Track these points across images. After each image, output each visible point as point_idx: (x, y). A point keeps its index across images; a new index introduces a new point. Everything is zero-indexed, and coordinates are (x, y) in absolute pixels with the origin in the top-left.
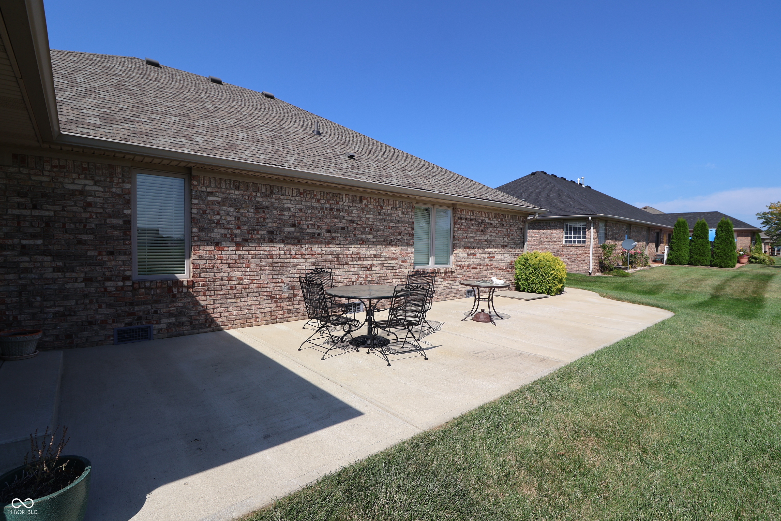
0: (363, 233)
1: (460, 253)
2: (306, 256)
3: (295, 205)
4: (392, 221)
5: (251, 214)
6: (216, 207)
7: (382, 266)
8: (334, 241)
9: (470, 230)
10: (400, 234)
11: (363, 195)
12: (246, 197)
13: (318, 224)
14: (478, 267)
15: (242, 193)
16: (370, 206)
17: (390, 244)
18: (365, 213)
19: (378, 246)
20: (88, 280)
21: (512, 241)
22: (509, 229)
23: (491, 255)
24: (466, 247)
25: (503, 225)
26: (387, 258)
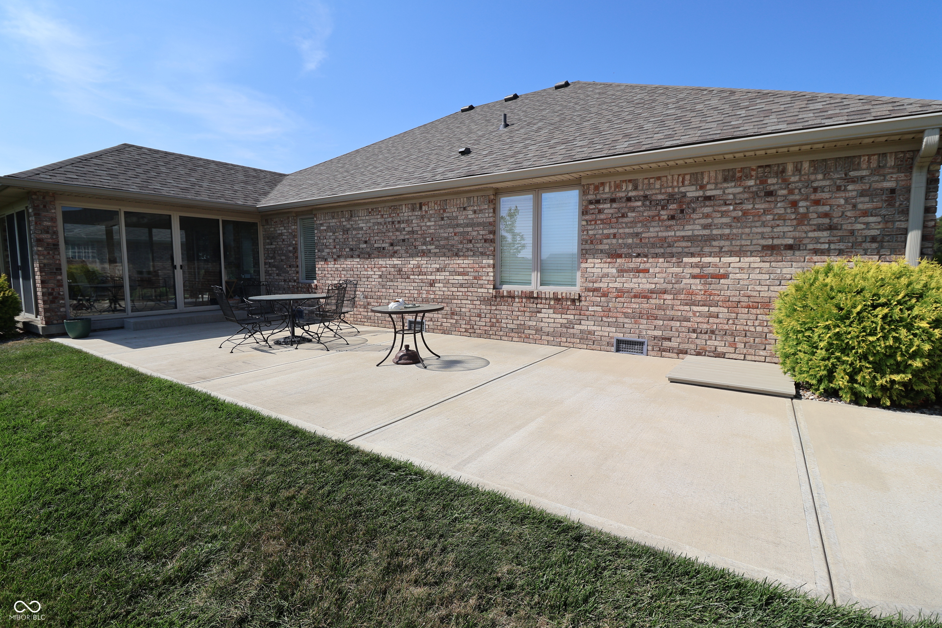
0: (424, 244)
1: (596, 265)
2: (375, 270)
3: (366, 223)
4: (458, 225)
5: (340, 235)
6: (324, 234)
7: (447, 283)
8: (396, 254)
9: (625, 220)
10: (471, 241)
11: (423, 201)
12: (338, 223)
13: (383, 239)
14: (654, 296)
15: (336, 220)
16: (431, 212)
17: (457, 255)
18: (426, 220)
19: (441, 259)
20: (285, 281)
21: (825, 234)
22: (806, 199)
23: (710, 270)
24: (614, 255)
25: (770, 194)
26: (452, 273)
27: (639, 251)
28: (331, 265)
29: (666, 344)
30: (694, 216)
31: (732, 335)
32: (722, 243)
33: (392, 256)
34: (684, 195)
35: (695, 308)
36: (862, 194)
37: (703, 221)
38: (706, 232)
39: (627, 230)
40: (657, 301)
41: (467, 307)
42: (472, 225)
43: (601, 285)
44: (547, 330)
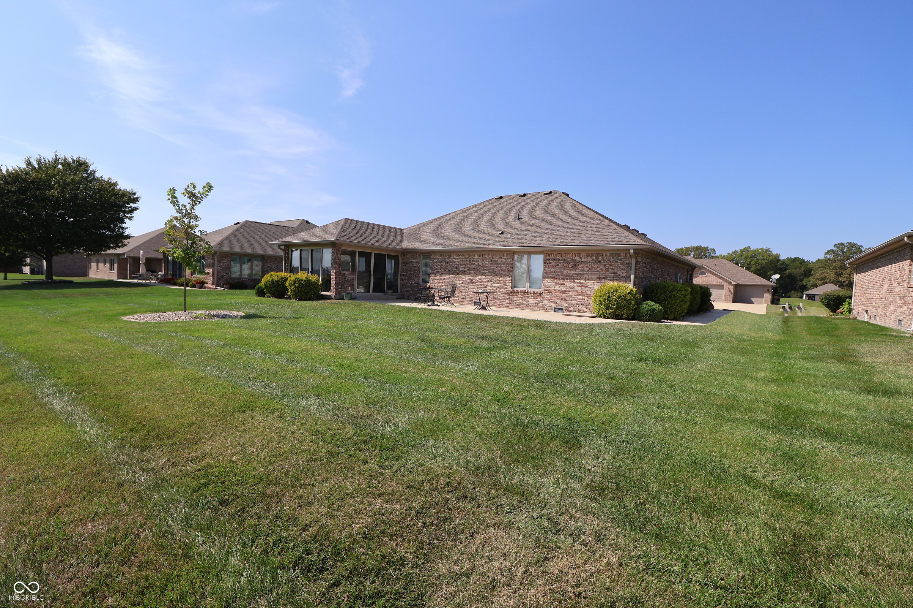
0: (483, 270)
1: (548, 282)
2: (462, 280)
3: (457, 260)
4: (498, 264)
5: (444, 264)
6: (435, 263)
7: (492, 286)
9: (558, 266)
10: (503, 271)
12: (443, 259)
13: (465, 267)
16: (487, 258)
17: (497, 275)
18: (485, 261)
19: (490, 277)
21: (613, 275)
22: (608, 264)
23: (583, 285)
24: (554, 278)
25: (599, 262)
26: (494, 282)
27: (562, 277)
28: (438, 277)
29: (570, 309)
30: (579, 267)
31: (588, 305)
32: (586, 276)
33: (468, 275)
34: (576, 260)
35: (578, 297)
36: (622, 264)
37: (581, 269)
38: (582, 272)
39: (558, 270)
40: (567, 294)
41: (500, 296)
42: (504, 264)
43: (550, 289)
44: (531, 304)
